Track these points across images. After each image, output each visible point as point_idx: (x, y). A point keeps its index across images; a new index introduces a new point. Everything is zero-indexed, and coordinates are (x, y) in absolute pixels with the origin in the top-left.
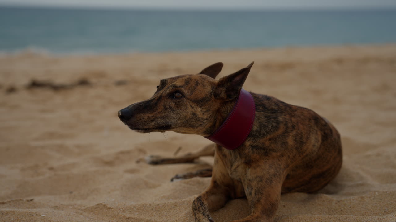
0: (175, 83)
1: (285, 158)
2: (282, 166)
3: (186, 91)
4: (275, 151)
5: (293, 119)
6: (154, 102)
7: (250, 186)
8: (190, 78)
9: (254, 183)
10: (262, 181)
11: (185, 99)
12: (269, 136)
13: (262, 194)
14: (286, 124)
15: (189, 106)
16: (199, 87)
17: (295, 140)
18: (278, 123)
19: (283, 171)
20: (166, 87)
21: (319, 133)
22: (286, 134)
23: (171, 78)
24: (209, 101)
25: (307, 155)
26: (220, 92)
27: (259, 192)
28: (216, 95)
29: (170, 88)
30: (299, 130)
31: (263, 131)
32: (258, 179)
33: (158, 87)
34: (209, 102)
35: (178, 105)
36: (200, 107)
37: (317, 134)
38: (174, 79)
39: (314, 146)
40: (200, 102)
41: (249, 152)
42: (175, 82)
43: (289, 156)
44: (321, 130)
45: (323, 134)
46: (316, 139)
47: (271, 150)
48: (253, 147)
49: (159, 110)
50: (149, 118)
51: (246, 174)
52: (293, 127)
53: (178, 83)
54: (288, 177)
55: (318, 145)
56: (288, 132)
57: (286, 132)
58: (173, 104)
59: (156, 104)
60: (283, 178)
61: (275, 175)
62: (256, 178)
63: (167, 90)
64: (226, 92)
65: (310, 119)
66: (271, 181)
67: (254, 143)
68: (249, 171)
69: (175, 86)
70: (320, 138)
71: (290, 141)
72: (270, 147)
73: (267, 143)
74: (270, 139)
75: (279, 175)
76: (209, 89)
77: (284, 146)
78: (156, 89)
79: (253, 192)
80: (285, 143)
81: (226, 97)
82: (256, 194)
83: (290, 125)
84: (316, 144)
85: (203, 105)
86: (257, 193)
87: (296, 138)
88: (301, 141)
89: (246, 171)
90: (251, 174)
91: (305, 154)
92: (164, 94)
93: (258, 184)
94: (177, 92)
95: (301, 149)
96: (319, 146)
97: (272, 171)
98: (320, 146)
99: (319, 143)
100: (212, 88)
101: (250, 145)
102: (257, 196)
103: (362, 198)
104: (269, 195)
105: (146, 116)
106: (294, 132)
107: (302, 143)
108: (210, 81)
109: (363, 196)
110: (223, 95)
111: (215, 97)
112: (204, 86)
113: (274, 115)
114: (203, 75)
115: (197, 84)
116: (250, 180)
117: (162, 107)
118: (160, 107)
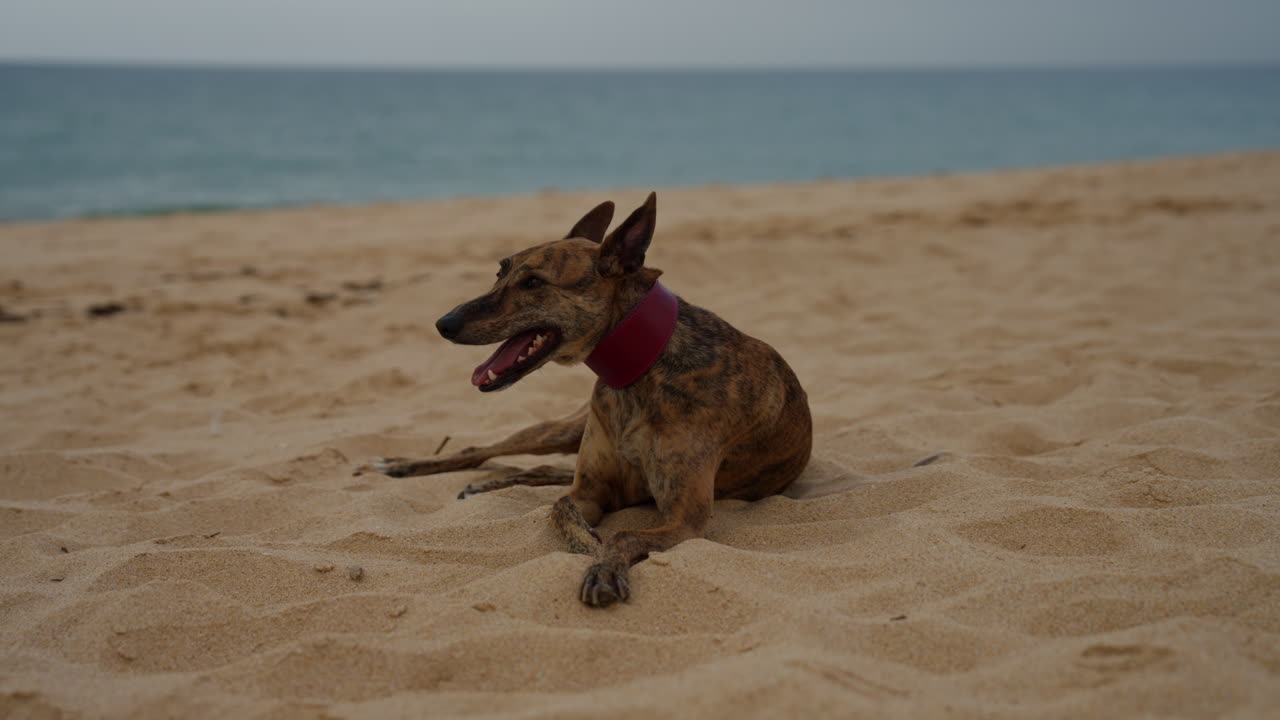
0: (527, 262)
1: (722, 424)
2: (715, 440)
3: (547, 273)
4: (704, 405)
5: (740, 355)
6: (495, 299)
7: (660, 473)
8: (551, 250)
9: (668, 467)
10: (682, 463)
11: (548, 287)
12: (694, 373)
13: (683, 486)
14: (726, 361)
15: (561, 298)
16: (571, 262)
17: (741, 391)
18: (712, 356)
19: (717, 449)
20: (512, 272)
21: (781, 385)
22: (725, 378)
23: (518, 255)
24: (593, 282)
25: (759, 425)
26: (609, 265)
27: (677, 483)
28: (604, 272)
29: (521, 272)
30: (747, 375)
31: (686, 361)
32: (675, 459)
33: (498, 275)
34: (595, 285)
35: (540, 298)
36: (580, 295)
37: (778, 387)
38: (523, 255)
39: (772, 407)
40: (578, 286)
41: (658, 399)
42: (526, 259)
43: (729, 421)
44: (785, 381)
45: (788, 387)
46: (776, 395)
47: (696, 401)
48: (666, 388)
49: (508, 311)
50: (493, 325)
51: (652, 450)
52: (738, 368)
53: (532, 260)
54: (724, 466)
55: (779, 407)
56: (728, 376)
57: (724, 375)
58: (530, 298)
59: (500, 302)
60: (717, 461)
61: (703, 454)
62: (671, 456)
63: (515, 277)
64: (620, 263)
65: (768, 359)
66: (698, 464)
67: (668, 379)
68: (659, 442)
69: (527, 268)
70: (783, 396)
71: (732, 391)
72: (696, 396)
73: (691, 386)
74: (696, 380)
75: (711, 455)
76: (587, 262)
77: (720, 398)
78: (496, 278)
79: (667, 483)
80: (722, 394)
81: (622, 271)
82: (671, 487)
83: (732, 363)
84: (777, 406)
85: (583, 291)
86: (674, 486)
87: (742, 388)
88: (750, 396)
89: (652, 442)
90: (662, 447)
91: (756, 422)
92: (511, 284)
93: (675, 468)
94: (532, 277)
95: (751, 410)
96: (780, 409)
97: (699, 446)
98: (783, 409)
99: (781, 406)
100: (593, 258)
101: (661, 384)
102: (675, 491)
103: (848, 495)
104: (695, 489)
105: (486, 324)
106: (740, 377)
107: (753, 399)
108: (587, 246)
109: (851, 492)
110: (615, 268)
111: (602, 275)
112: (578, 258)
113: (708, 341)
114: (576, 240)
115: (565, 256)
116: (660, 461)
117: (512, 306)
118: (510, 306)
